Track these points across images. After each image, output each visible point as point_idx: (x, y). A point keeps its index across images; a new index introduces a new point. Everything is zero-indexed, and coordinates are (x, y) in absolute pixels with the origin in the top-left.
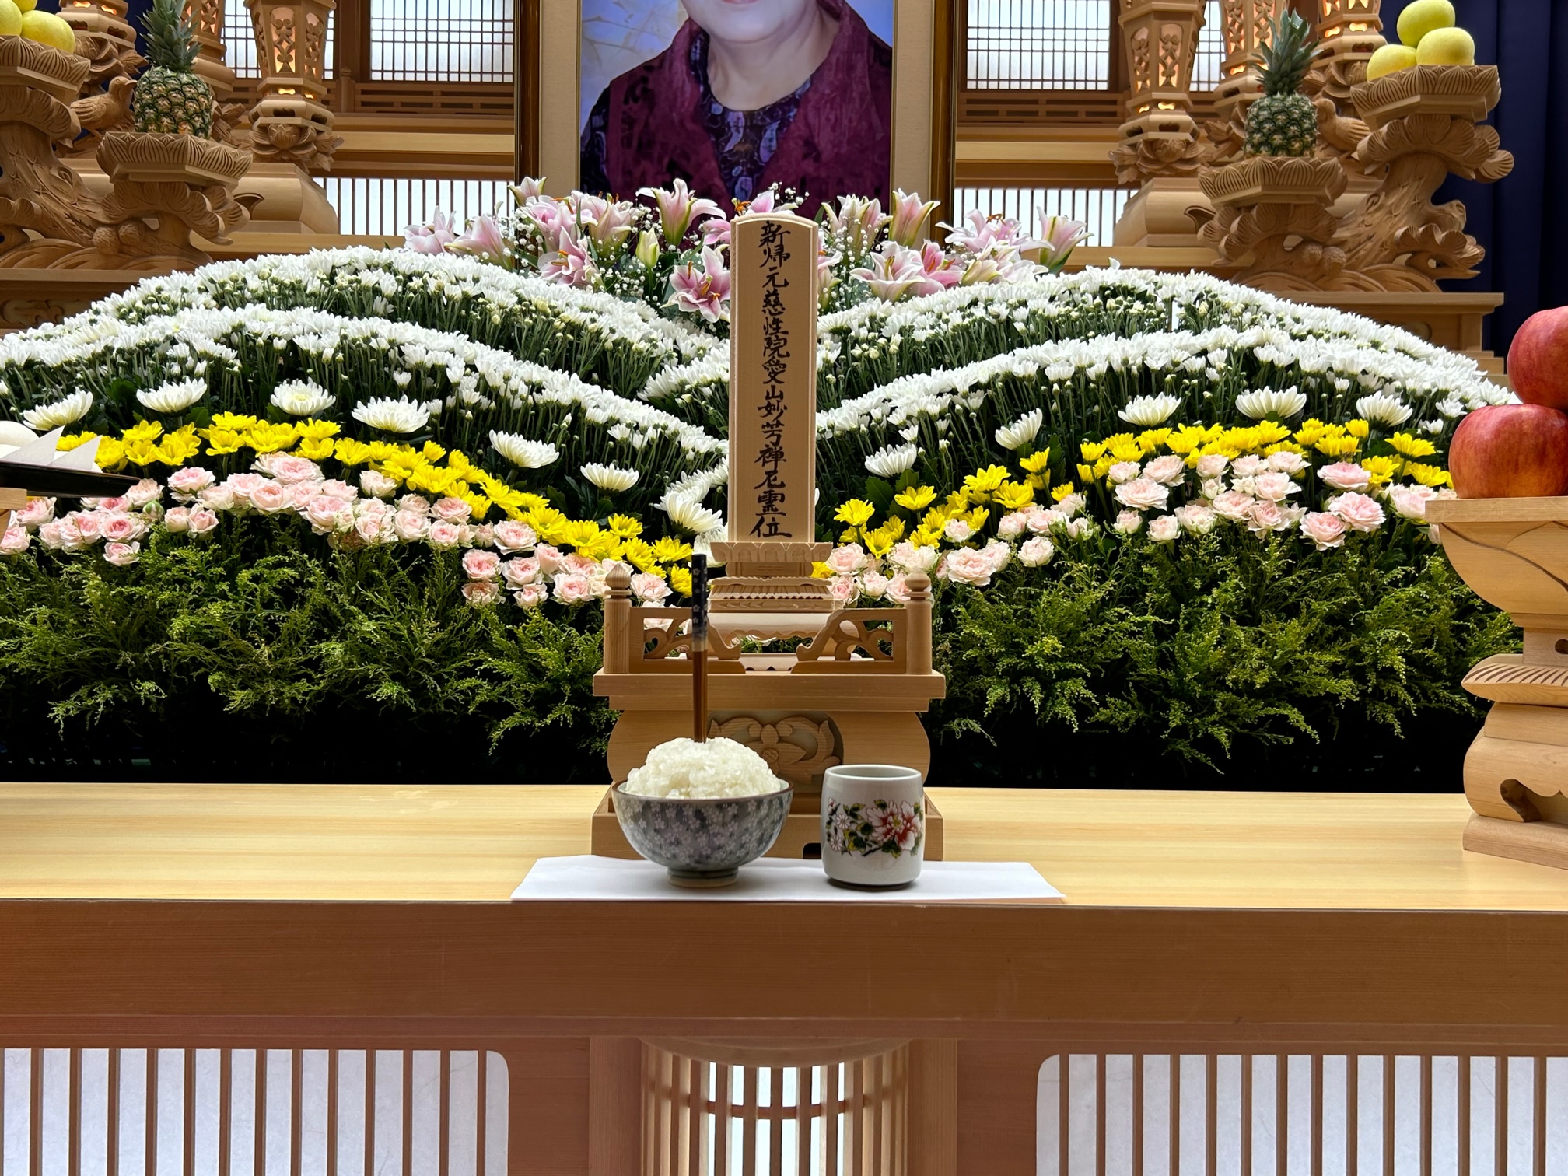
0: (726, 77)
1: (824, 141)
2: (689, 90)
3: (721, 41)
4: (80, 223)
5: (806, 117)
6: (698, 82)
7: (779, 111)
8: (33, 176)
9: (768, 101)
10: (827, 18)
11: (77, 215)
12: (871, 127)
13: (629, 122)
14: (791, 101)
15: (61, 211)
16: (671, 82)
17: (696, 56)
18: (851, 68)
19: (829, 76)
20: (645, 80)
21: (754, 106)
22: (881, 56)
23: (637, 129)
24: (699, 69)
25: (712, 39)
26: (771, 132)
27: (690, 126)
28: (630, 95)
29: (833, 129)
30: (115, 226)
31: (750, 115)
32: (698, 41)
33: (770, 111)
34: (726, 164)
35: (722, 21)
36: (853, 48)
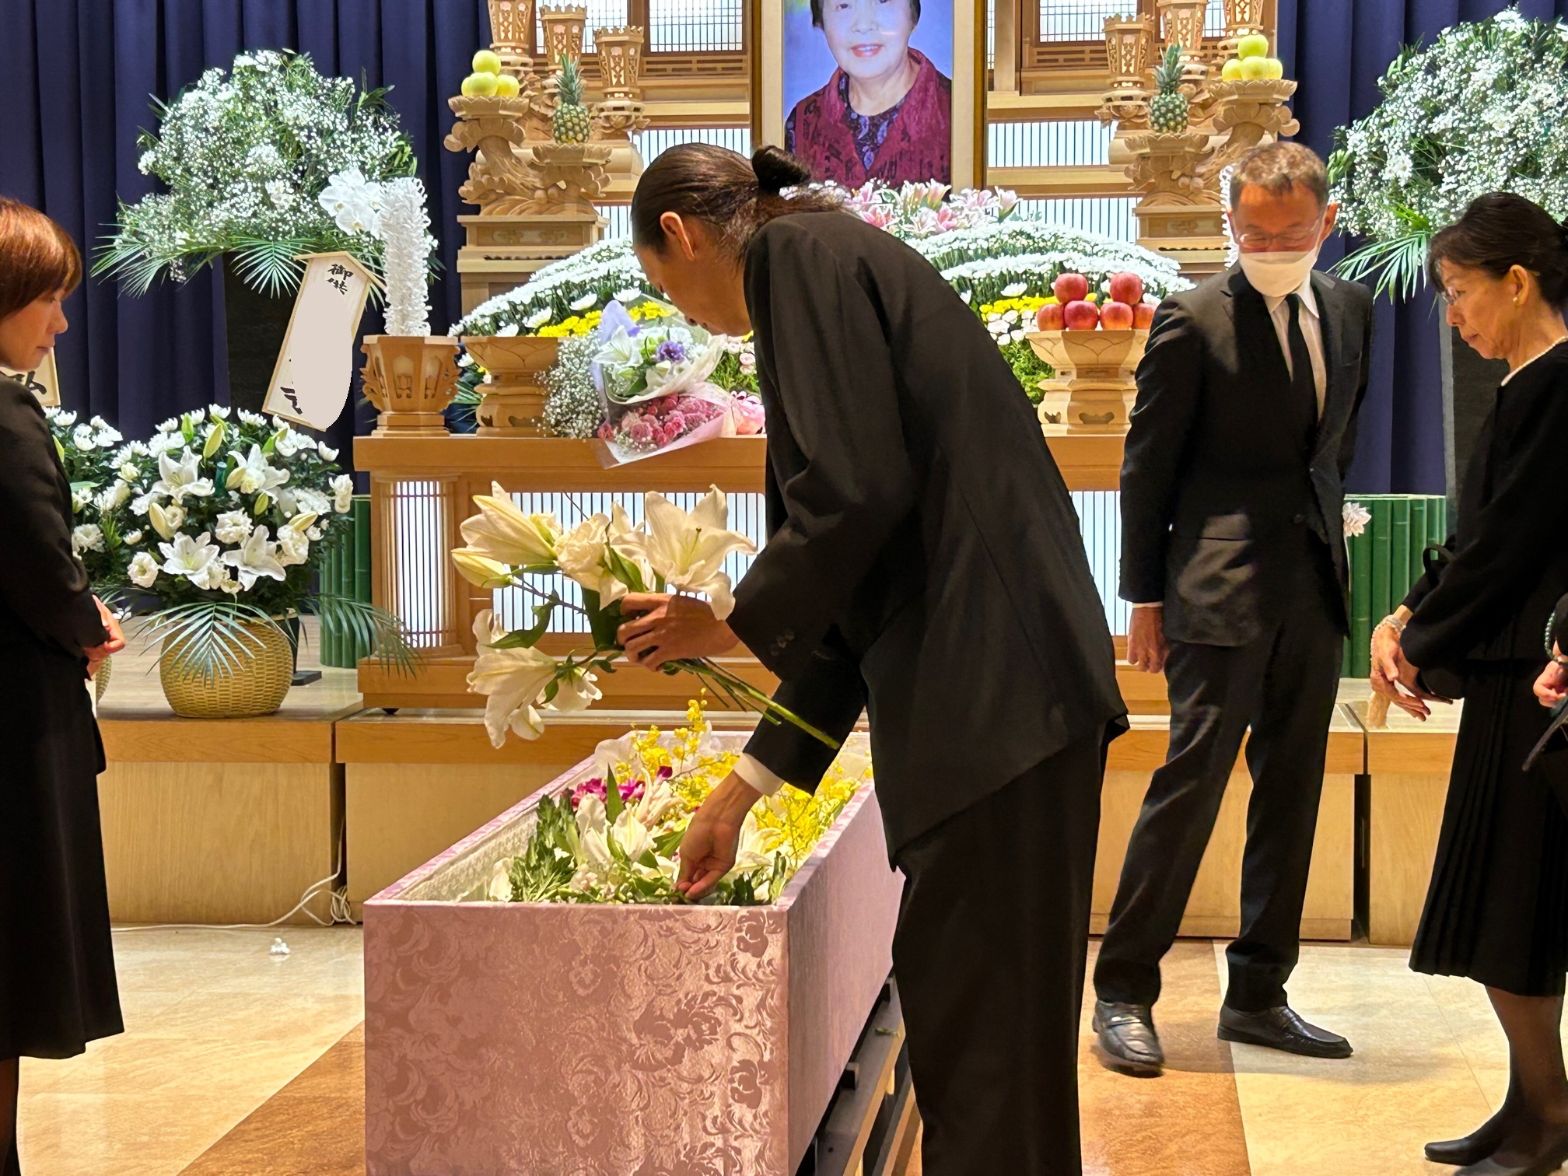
0: (859, 100)
1: (913, 131)
2: (839, 106)
3: (856, 79)
4: (527, 188)
5: (902, 118)
6: (843, 100)
7: (887, 115)
8: (503, 164)
9: (882, 111)
10: (913, 63)
11: (527, 184)
12: (938, 122)
13: (807, 124)
14: (894, 109)
15: (518, 182)
16: (829, 102)
17: (843, 87)
18: (926, 90)
19: (915, 95)
20: (815, 101)
21: (874, 114)
22: (945, 85)
23: (811, 129)
24: (844, 94)
25: (852, 80)
26: (884, 127)
27: (840, 125)
28: (807, 110)
29: (917, 124)
30: (546, 190)
31: (872, 118)
32: (844, 79)
33: (883, 116)
34: (859, 145)
35: (856, 67)
36: (928, 80)
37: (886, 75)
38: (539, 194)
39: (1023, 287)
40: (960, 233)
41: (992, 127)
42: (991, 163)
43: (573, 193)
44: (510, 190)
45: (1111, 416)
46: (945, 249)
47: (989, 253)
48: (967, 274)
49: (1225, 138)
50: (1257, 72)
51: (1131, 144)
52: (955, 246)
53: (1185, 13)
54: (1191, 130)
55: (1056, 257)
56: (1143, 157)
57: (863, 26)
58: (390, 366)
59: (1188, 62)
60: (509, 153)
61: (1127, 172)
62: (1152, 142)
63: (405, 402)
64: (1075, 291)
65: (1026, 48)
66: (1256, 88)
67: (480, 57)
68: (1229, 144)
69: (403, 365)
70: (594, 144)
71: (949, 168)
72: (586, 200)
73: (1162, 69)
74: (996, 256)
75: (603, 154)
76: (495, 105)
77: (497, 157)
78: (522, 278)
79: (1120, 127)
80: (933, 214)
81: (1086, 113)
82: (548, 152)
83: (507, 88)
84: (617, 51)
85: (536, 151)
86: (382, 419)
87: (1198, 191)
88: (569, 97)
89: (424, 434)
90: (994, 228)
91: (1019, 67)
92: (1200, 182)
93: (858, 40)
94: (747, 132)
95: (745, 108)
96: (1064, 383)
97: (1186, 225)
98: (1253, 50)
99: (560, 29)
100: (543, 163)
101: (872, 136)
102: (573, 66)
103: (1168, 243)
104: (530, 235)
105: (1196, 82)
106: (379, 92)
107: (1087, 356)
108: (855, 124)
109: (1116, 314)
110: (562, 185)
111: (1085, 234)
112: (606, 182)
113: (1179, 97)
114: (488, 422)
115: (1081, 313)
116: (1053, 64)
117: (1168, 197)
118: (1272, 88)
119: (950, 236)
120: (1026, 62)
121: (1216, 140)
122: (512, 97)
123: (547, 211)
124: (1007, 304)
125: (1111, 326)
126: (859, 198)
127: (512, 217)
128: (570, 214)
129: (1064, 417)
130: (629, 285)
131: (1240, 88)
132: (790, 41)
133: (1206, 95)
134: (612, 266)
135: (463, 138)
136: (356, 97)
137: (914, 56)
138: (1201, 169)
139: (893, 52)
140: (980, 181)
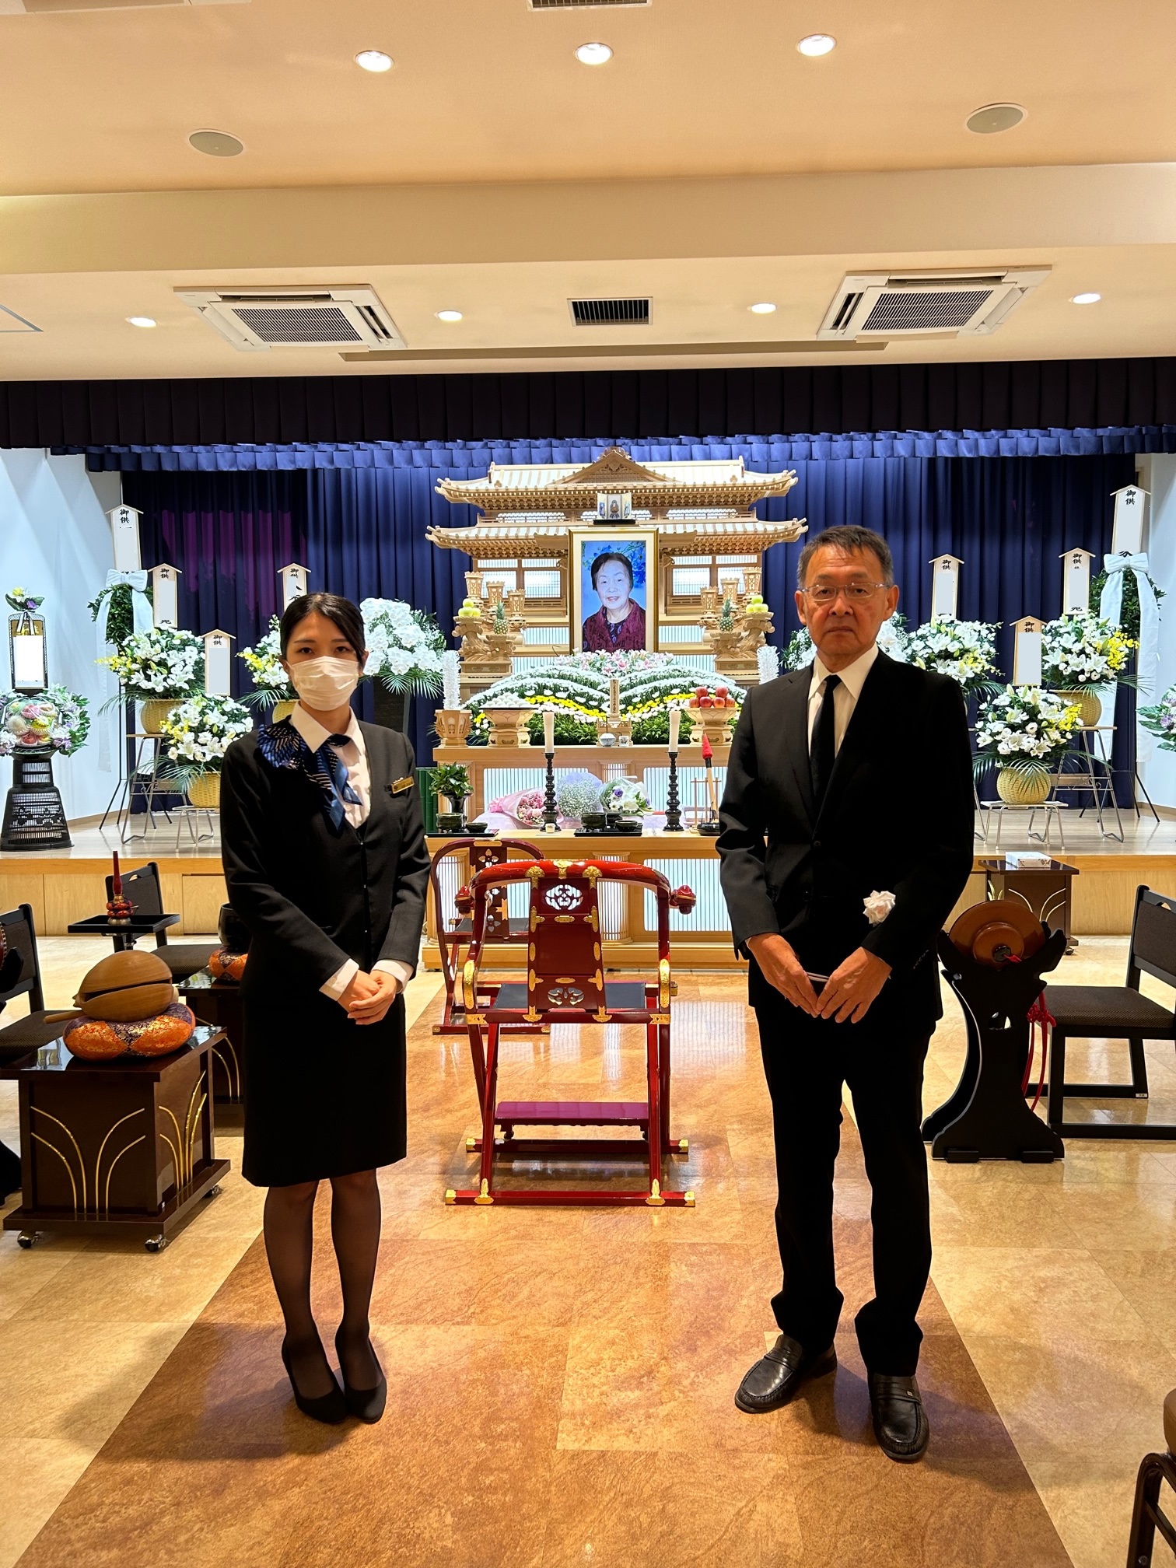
0: (610, 618)
1: (631, 629)
2: (603, 620)
3: (609, 609)
4: (486, 651)
5: (626, 624)
6: (605, 617)
7: (621, 623)
8: (475, 641)
9: (619, 621)
10: (631, 604)
11: (486, 649)
12: (640, 626)
13: (591, 626)
14: (624, 621)
15: (481, 648)
16: (599, 618)
17: (604, 612)
18: (636, 614)
19: (631, 616)
20: (594, 618)
21: (616, 623)
22: (643, 612)
23: (593, 628)
24: (605, 615)
25: (607, 610)
26: (620, 627)
27: (603, 627)
28: (591, 621)
29: (632, 627)
30: (491, 652)
32: (605, 608)
33: (619, 623)
34: (611, 634)
35: (609, 605)
36: (637, 610)
37: (621, 608)
38: (489, 653)
39: (678, 690)
40: (654, 670)
41: (660, 627)
42: (660, 641)
43: (501, 652)
44: (477, 652)
45: (718, 739)
46: (649, 676)
47: (665, 677)
48: (658, 685)
49: (747, 633)
50: (759, 609)
51: (712, 636)
52: (653, 674)
53: (730, 586)
54: (734, 631)
55: (690, 679)
56: (717, 640)
57: (612, 590)
58: (446, 721)
59: (733, 606)
60: (477, 638)
61: (711, 646)
62: (720, 635)
63: (452, 735)
64: (703, 693)
65: (668, 598)
66: (759, 615)
67: (465, 602)
68: (749, 635)
69: (452, 721)
70: (510, 634)
71: (645, 643)
72: (506, 655)
73: (724, 607)
74: (667, 678)
75: (514, 638)
76: (473, 620)
77: (472, 639)
78: (487, 687)
79: (707, 629)
80: (643, 662)
81: (694, 623)
82: (492, 637)
83: (476, 613)
84: (516, 598)
85: (487, 637)
86: (443, 741)
87: (737, 653)
88: (500, 616)
89: (459, 747)
90: (666, 668)
91: (666, 605)
92: (738, 650)
93: (611, 595)
94: (568, 629)
95: (567, 619)
96: (700, 727)
97: (733, 666)
98: (757, 601)
99: (494, 590)
100: (489, 641)
101: (615, 630)
102: (501, 604)
103: (727, 672)
104: (485, 669)
105: (735, 612)
106: (431, 615)
107: (709, 717)
108: (609, 626)
109: (719, 702)
110: (497, 649)
111: (701, 670)
112: (514, 648)
113: (730, 618)
114: (493, 742)
115: (706, 701)
116: (678, 604)
117: (727, 655)
118: (765, 615)
119: (649, 670)
120: (668, 603)
121: (744, 634)
122: (478, 616)
123: (492, 660)
124: (673, 696)
125: (717, 706)
126: (614, 656)
127: (478, 662)
128: (501, 661)
129: (701, 740)
130: (531, 689)
131: (753, 615)
132: (584, 596)
133: (738, 617)
134: (524, 682)
135: (459, 632)
136: (422, 618)
137: (631, 601)
138: (738, 645)
139: (623, 600)
140: (656, 650)
